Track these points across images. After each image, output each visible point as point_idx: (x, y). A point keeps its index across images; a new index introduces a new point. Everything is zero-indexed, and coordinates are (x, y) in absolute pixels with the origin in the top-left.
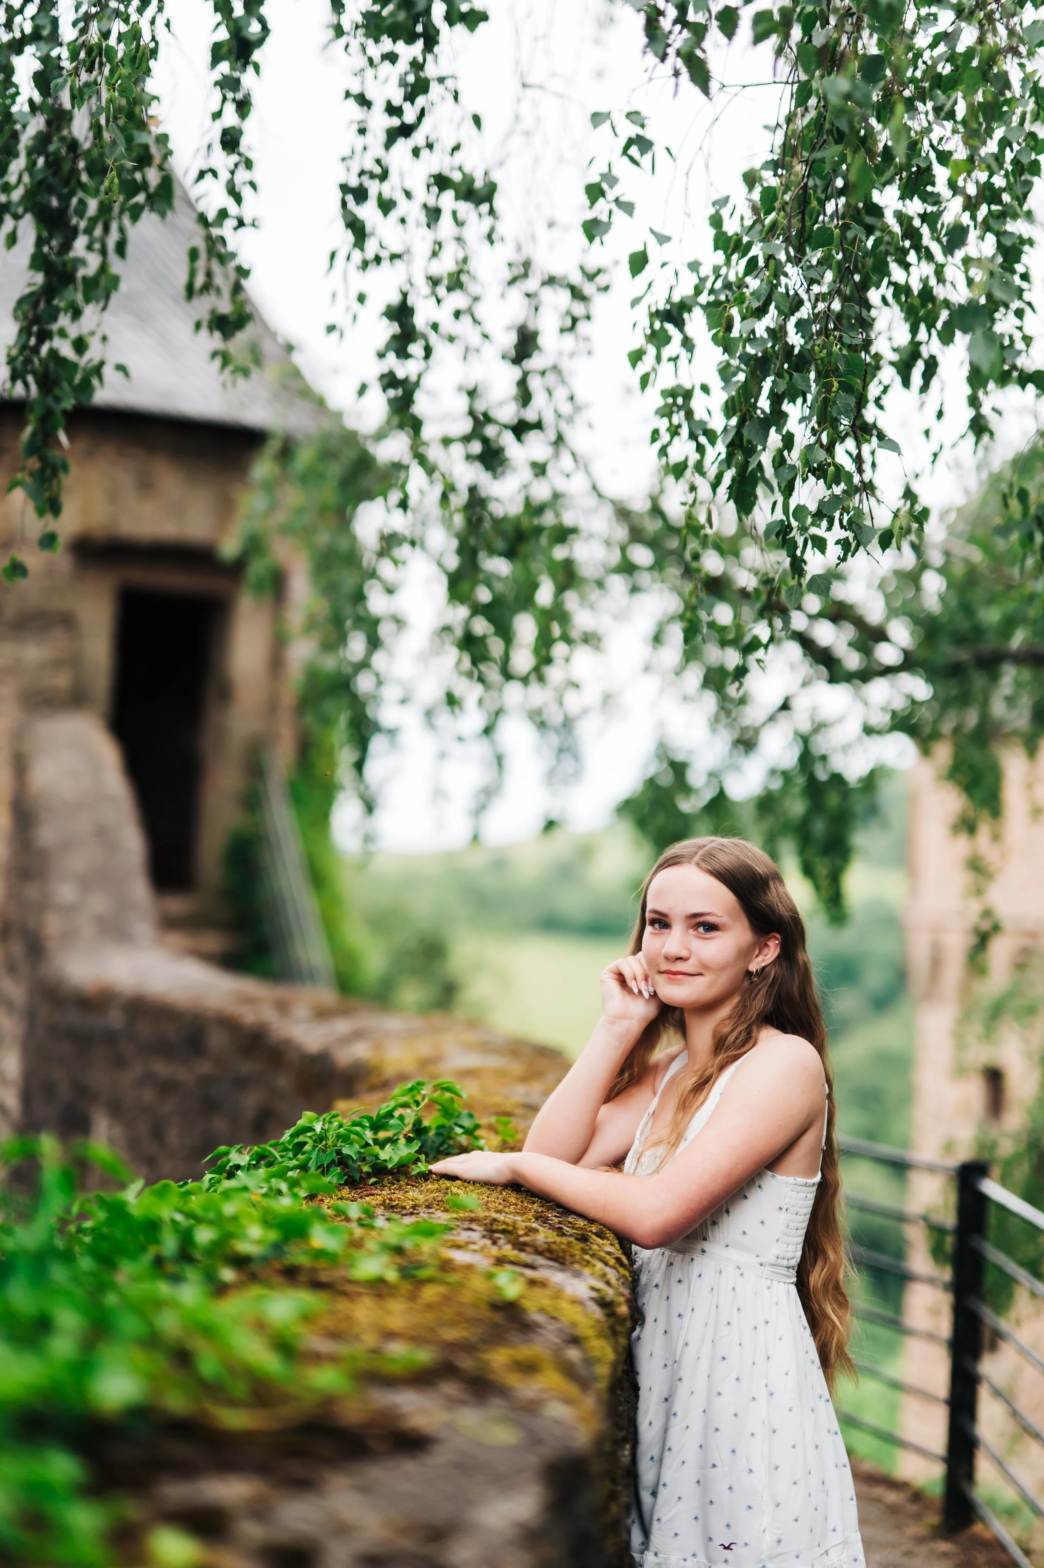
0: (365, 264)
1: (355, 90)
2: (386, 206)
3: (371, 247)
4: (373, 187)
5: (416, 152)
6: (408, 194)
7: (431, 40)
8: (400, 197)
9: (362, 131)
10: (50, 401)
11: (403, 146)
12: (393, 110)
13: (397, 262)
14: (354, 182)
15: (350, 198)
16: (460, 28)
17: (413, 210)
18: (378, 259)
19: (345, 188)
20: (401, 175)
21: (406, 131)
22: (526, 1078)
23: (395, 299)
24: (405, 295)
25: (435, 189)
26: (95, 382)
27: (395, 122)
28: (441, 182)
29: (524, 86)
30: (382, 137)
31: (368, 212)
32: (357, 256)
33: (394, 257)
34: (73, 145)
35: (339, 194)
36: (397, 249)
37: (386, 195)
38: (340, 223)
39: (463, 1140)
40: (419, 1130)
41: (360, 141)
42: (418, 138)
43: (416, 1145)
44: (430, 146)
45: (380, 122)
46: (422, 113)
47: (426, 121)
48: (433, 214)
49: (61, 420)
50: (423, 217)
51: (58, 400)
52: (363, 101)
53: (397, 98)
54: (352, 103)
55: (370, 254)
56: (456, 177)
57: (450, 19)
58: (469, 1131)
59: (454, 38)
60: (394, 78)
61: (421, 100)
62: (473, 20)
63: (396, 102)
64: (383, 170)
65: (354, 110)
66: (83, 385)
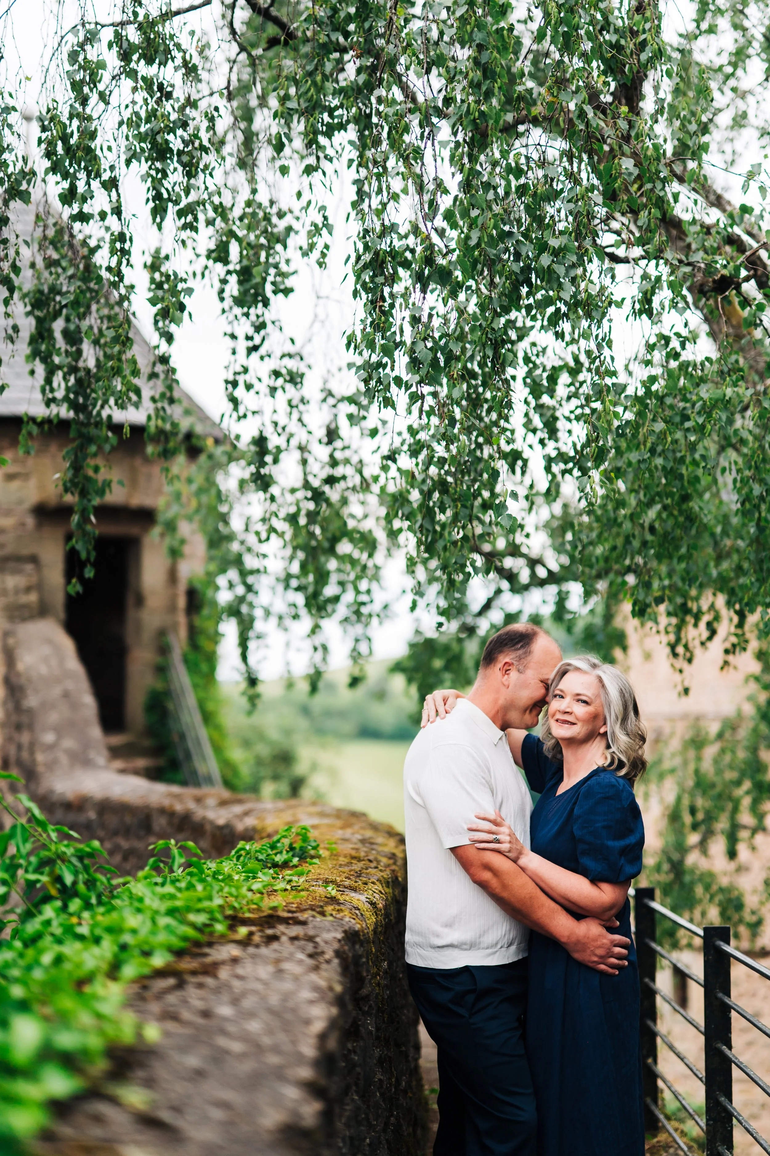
0: (239, 418)
1: (229, 332)
2: (249, 387)
3: (242, 410)
4: (241, 379)
5: (262, 358)
6: (260, 380)
7: (266, 303)
8: (255, 382)
9: (234, 353)
10: (85, 501)
11: (255, 356)
12: (249, 338)
13: (256, 415)
14: (231, 378)
15: (230, 386)
16: (281, 295)
17: (262, 388)
18: (245, 416)
19: (227, 382)
20: (255, 371)
21: (256, 348)
22: (343, 828)
23: (256, 434)
24: (261, 432)
25: (273, 377)
26: (107, 491)
27: (250, 344)
28: (277, 374)
29: (318, 297)
30: (244, 351)
31: (240, 392)
32: (235, 415)
33: (254, 413)
34: (88, 371)
35: (223, 385)
36: (255, 409)
37: (248, 382)
38: (225, 400)
39: (312, 852)
40: (292, 848)
41: (233, 358)
42: (262, 351)
43: (291, 854)
44: (269, 355)
45: (242, 345)
46: (263, 339)
47: (266, 343)
48: (273, 390)
49: (91, 510)
50: (267, 391)
51: (89, 501)
52: (233, 337)
53: (251, 331)
54: (228, 339)
55: (241, 413)
56: (284, 371)
57: (275, 292)
58: (314, 848)
59: (277, 301)
60: (248, 323)
61: (263, 332)
62: (287, 291)
63: (250, 334)
64: (246, 370)
65: (229, 343)
66: (101, 492)
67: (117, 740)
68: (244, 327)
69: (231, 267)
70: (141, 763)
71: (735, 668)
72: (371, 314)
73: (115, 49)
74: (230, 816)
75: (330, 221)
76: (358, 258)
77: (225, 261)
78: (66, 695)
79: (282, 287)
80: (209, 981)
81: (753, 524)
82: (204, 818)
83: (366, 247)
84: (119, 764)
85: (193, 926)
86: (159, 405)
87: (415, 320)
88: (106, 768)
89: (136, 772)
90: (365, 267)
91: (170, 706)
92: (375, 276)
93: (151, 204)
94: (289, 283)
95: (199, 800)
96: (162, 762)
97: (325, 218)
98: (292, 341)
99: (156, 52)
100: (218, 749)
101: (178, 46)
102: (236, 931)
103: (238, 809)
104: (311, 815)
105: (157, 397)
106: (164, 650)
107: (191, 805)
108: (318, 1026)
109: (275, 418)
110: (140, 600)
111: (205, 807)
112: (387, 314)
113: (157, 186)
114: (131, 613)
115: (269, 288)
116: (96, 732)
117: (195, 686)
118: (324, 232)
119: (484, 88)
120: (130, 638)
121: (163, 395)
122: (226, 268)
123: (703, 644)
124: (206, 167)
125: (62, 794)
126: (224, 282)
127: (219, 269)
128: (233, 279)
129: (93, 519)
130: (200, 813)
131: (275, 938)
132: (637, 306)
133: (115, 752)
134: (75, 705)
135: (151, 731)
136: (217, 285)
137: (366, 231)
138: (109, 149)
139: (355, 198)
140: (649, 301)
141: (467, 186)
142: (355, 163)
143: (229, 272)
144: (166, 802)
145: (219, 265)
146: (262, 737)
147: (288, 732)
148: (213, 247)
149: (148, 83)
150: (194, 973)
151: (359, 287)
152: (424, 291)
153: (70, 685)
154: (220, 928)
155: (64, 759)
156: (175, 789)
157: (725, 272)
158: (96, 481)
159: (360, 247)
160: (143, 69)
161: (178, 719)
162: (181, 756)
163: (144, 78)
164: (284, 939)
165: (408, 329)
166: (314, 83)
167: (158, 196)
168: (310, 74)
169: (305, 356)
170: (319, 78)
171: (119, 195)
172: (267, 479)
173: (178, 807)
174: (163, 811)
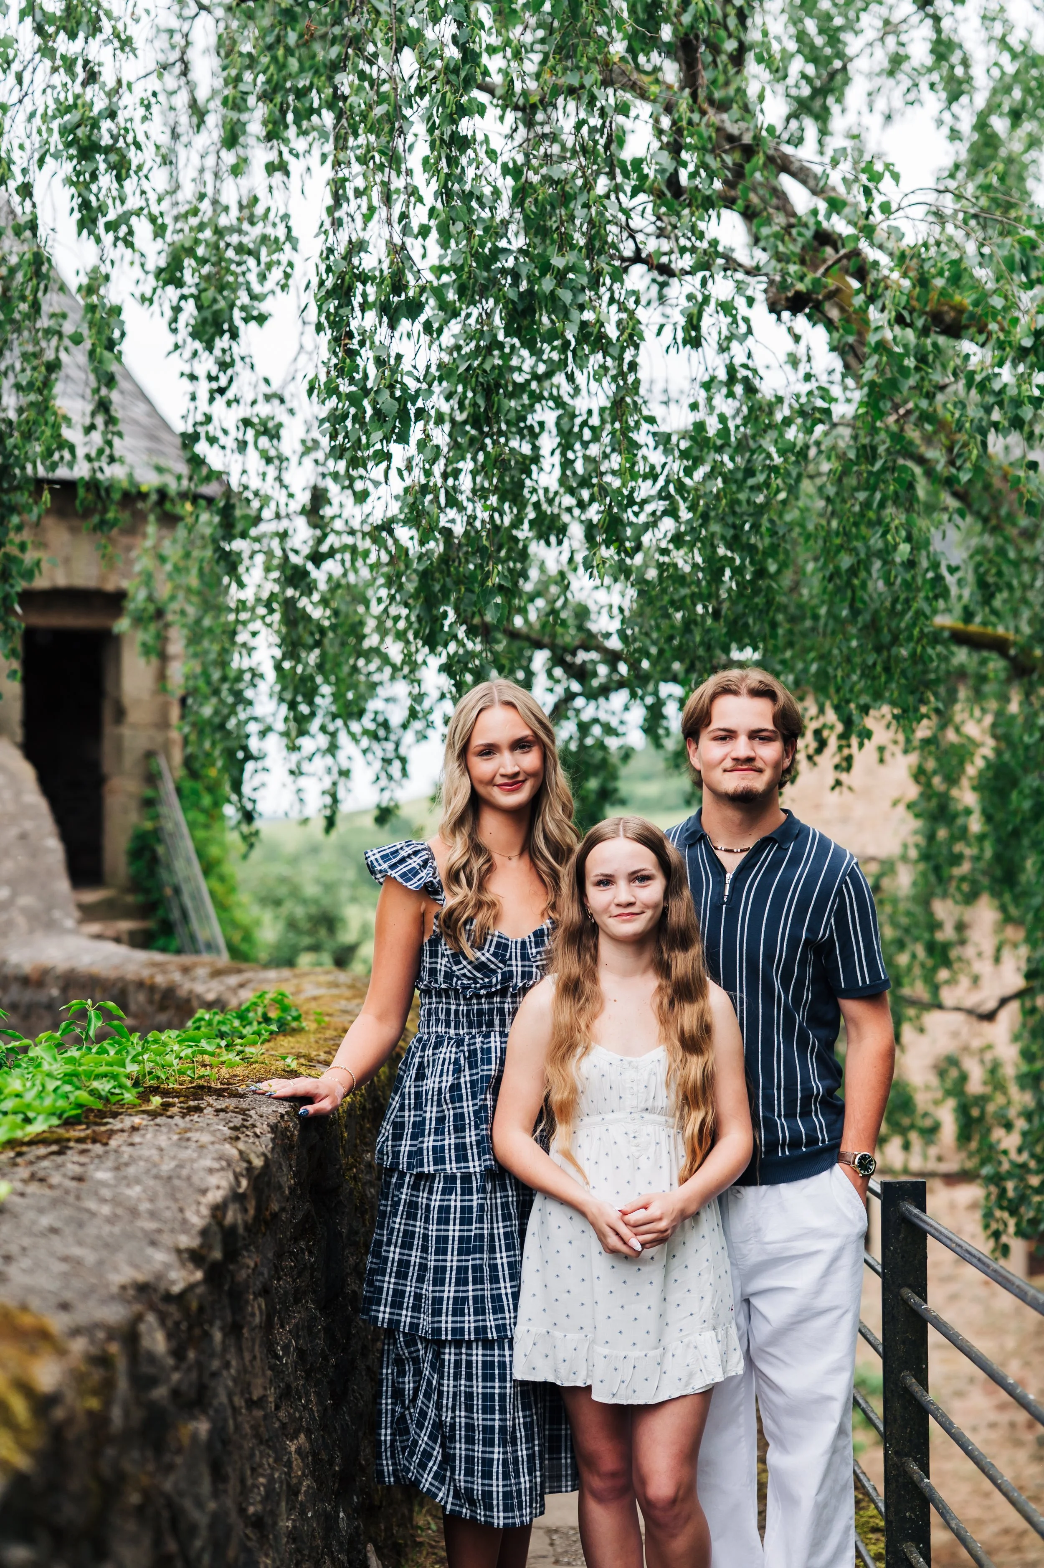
1: (187, 371)
2: (212, 440)
4: (203, 431)
5: (229, 403)
6: (225, 432)
7: (234, 335)
8: (219, 434)
9: (193, 398)
11: (220, 401)
12: (211, 378)
16: (253, 324)
17: (229, 442)
20: (220, 420)
21: (222, 391)
25: (243, 428)
26: (36, 573)
27: (215, 385)
28: (247, 424)
30: (207, 396)
31: (202, 448)
37: (211, 434)
40: (266, 1019)
41: (192, 405)
42: (230, 394)
43: (264, 1025)
44: (237, 401)
45: (203, 388)
46: (231, 380)
47: (234, 385)
48: (242, 446)
49: (15, 598)
50: (235, 445)
51: (12, 586)
52: (193, 377)
53: (215, 370)
54: (185, 380)
56: (256, 420)
57: (246, 320)
58: (297, 1019)
59: (249, 332)
60: (212, 359)
61: (230, 372)
62: (261, 319)
63: (214, 373)
64: (208, 419)
65: (187, 385)
66: (29, 575)
67: (91, 896)
68: (206, 364)
69: (186, 291)
70: (125, 926)
71: (850, 789)
72: (335, 353)
73: (28, 20)
74: (222, 988)
75: (294, 233)
76: (322, 283)
77: (179, 283)
78: (23, 836)
79: (255, 313)
80: (98, 1148)
81: (846, 604)
82: (191, 992)
83: (329, 269)
84: (95, 928)
85: (93, 1092)
86: (96, 465)
87: (380, 362)
88: (75, 932)
89: (117, 940)
90: (329, 294)
91: (160, 850)
92: (340, 306)
93: (77, 215)
94: (263, 307)
95: (186, 970)
96: (150, 924)
97: (289, 229)
98: (267, 381)
99: (78, 23)
100: (221, 906)
101: (108, 14)
102: (149, 1101)
103: (233, 980)
104: (319, 985)
105: (93, 454)
106: (152, 778)
107: (177, 977)
108: (215, 1196)
109: (244, 480)
110: (120, 714)
111: (193, 980)
112: (352, 354)
113: (85, 193)
114: (109, 729)
115: (237, 314)
116: (63, 885)
117: (192, 826)
118: (287, 247)
119: (463, 74)
120: (108, 765)
121: (101, 452)
122: (179, 292)
123: (810, 758)
124: (140, 167)
125: (18, 966)
126: (177, 310)
127: (172, 292)
128: (190, 307)
129: (18, 609)
130: (186, 986)
131: (198, 1109)
132: (680, 335)
133: (88, 913)
134: (35, 853)
135: (136, 885)
136: (169, 314)
137: (331, 251)
138: (21, 147)
139: (330, 202)
140: (697, 328)
141: (445, 193)
142: (330, 158)
143: (183, 297)
144: (145, 973)
145: (170, 289)
146: (295, 893)
147: (329, 887)
148: (163, 264)
149: (69, 65)
150: (80, 1140)
151: (323, 319)
152: (392, 326)
153: (28, 825)
154: (129, 1096)
155: (21, 921)
156: (158, 957)
157: (801, 287)
158: (22, 561)
159: (323, 268)
160: (63, 44)
161: (169, 868)
162: (176, 915)
163: (63, 57)
164: (209, 1111)
165: (372, 371)
166: (274, 59)
167: (85, 205)
168: (270, 48)
169: (287, 397)
170: (281, 52)
171: (34, 205)
172: (234, 558)
173: (160, 980)
174: (140, 984)
